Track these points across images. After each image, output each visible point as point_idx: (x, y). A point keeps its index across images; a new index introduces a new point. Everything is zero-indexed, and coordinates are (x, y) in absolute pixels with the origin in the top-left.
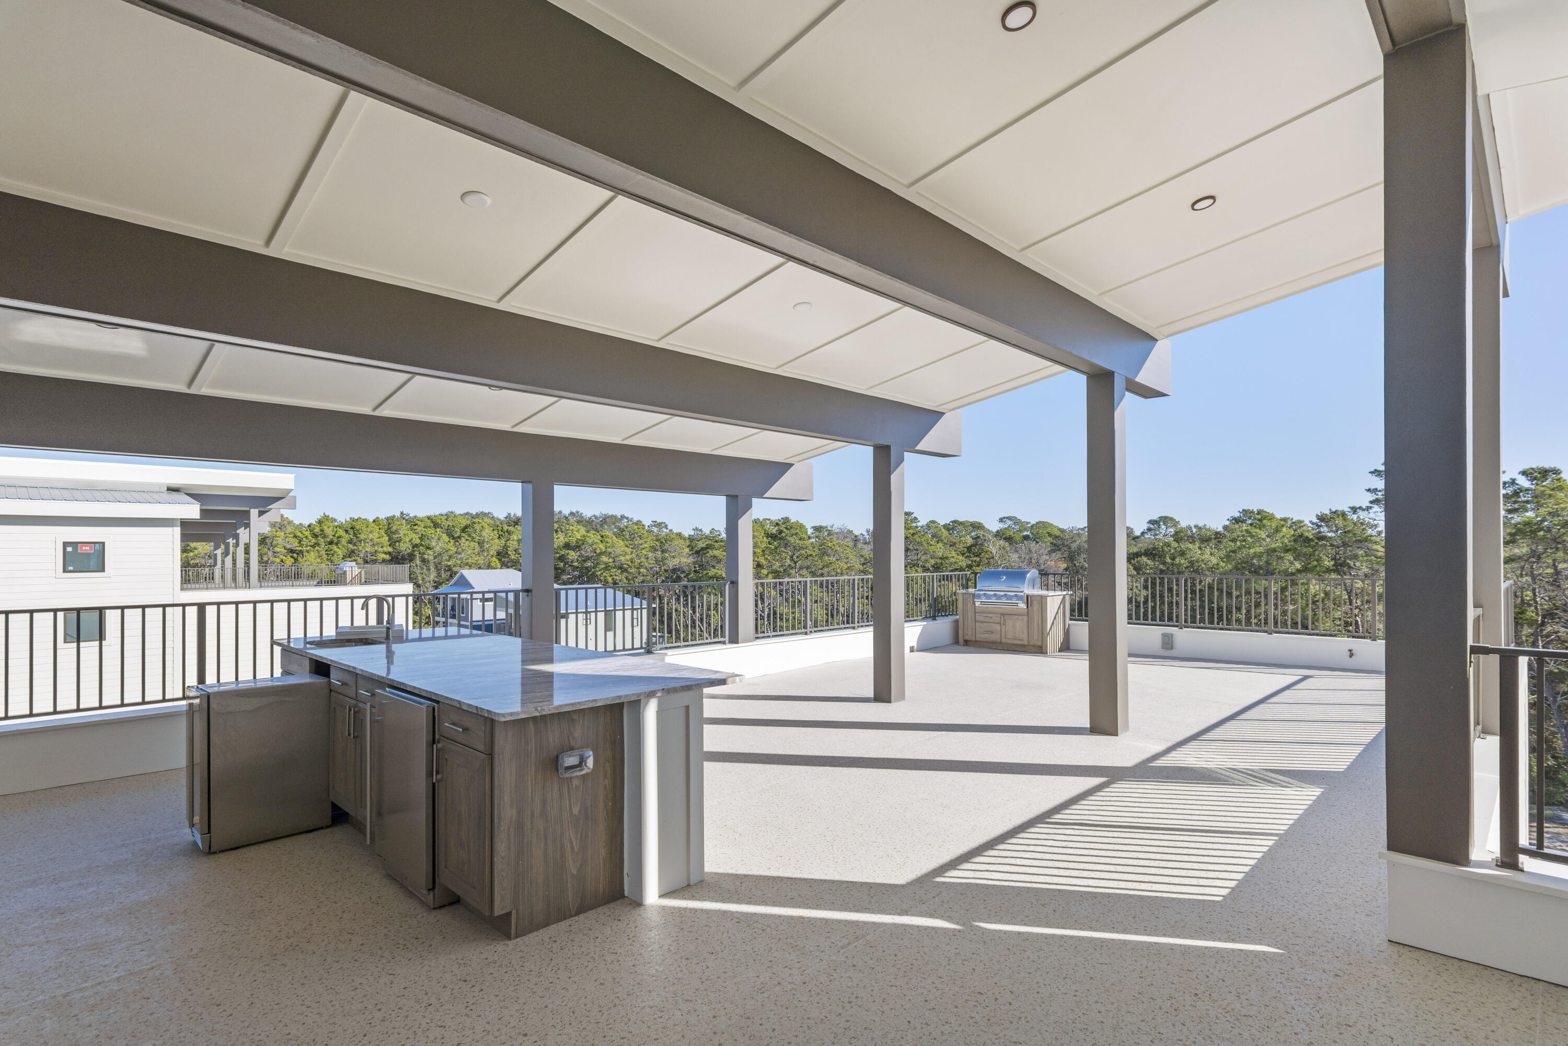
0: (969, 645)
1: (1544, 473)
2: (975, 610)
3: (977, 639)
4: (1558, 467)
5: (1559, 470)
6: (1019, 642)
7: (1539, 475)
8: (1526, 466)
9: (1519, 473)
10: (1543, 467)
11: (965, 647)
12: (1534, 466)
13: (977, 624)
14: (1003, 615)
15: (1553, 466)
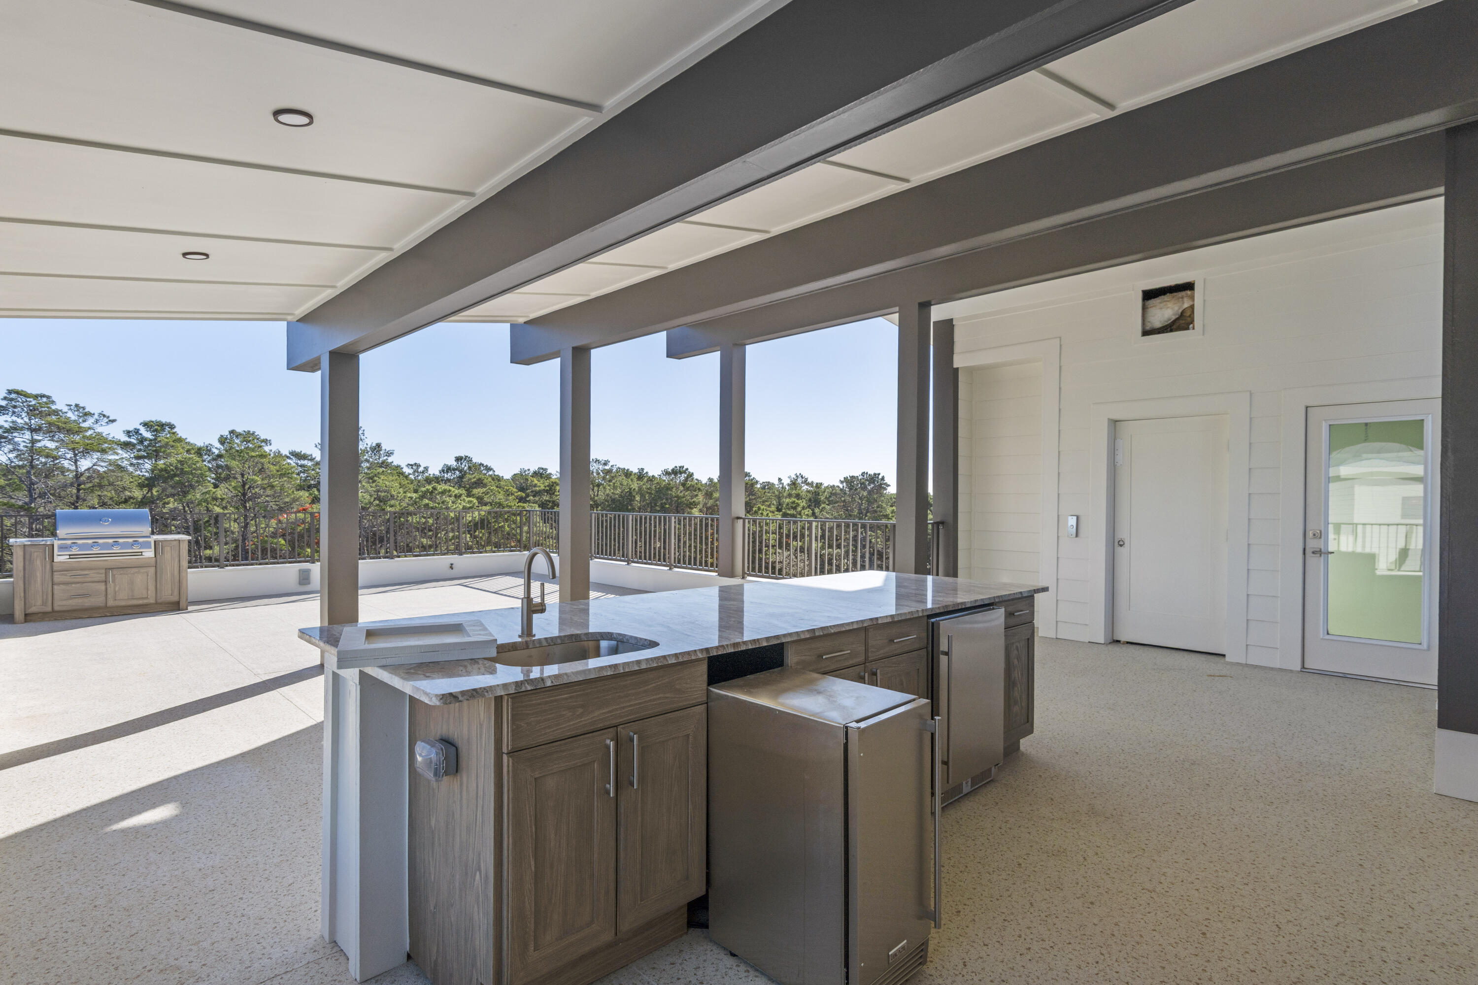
0: (30, 621)
1: (162, 426)
2: (52, 567)
3: (56, 608)
4: (173, 422)
5: (173, 425)
6: (141, 602)
7: (159, 428)
8: (147, 419)
9: (140, 424)
10: (160, 421)
11: (26, 624)
12: (154, 420)
13: (55, 587)
14: (107, 570)
15: (168, 421)
